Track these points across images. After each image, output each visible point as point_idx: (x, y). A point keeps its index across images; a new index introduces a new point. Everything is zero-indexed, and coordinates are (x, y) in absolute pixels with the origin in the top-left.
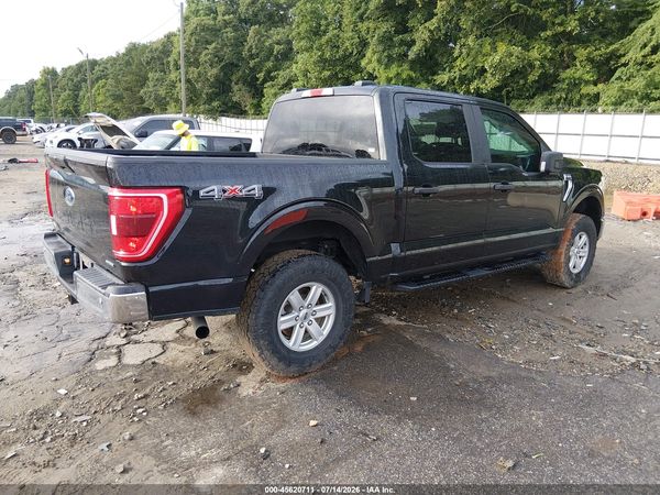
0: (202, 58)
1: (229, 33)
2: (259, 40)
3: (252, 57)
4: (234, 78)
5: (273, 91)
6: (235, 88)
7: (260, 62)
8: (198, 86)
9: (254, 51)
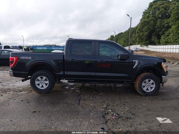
0: (144, 30)
1: (152, 22)
2: (161, 23)
3: (158, 28)
4: (153, 34)
5: (164, 37)
6: (153, 37)
7: (160, 29)
8: (143, 37)
9: (159, 26)
